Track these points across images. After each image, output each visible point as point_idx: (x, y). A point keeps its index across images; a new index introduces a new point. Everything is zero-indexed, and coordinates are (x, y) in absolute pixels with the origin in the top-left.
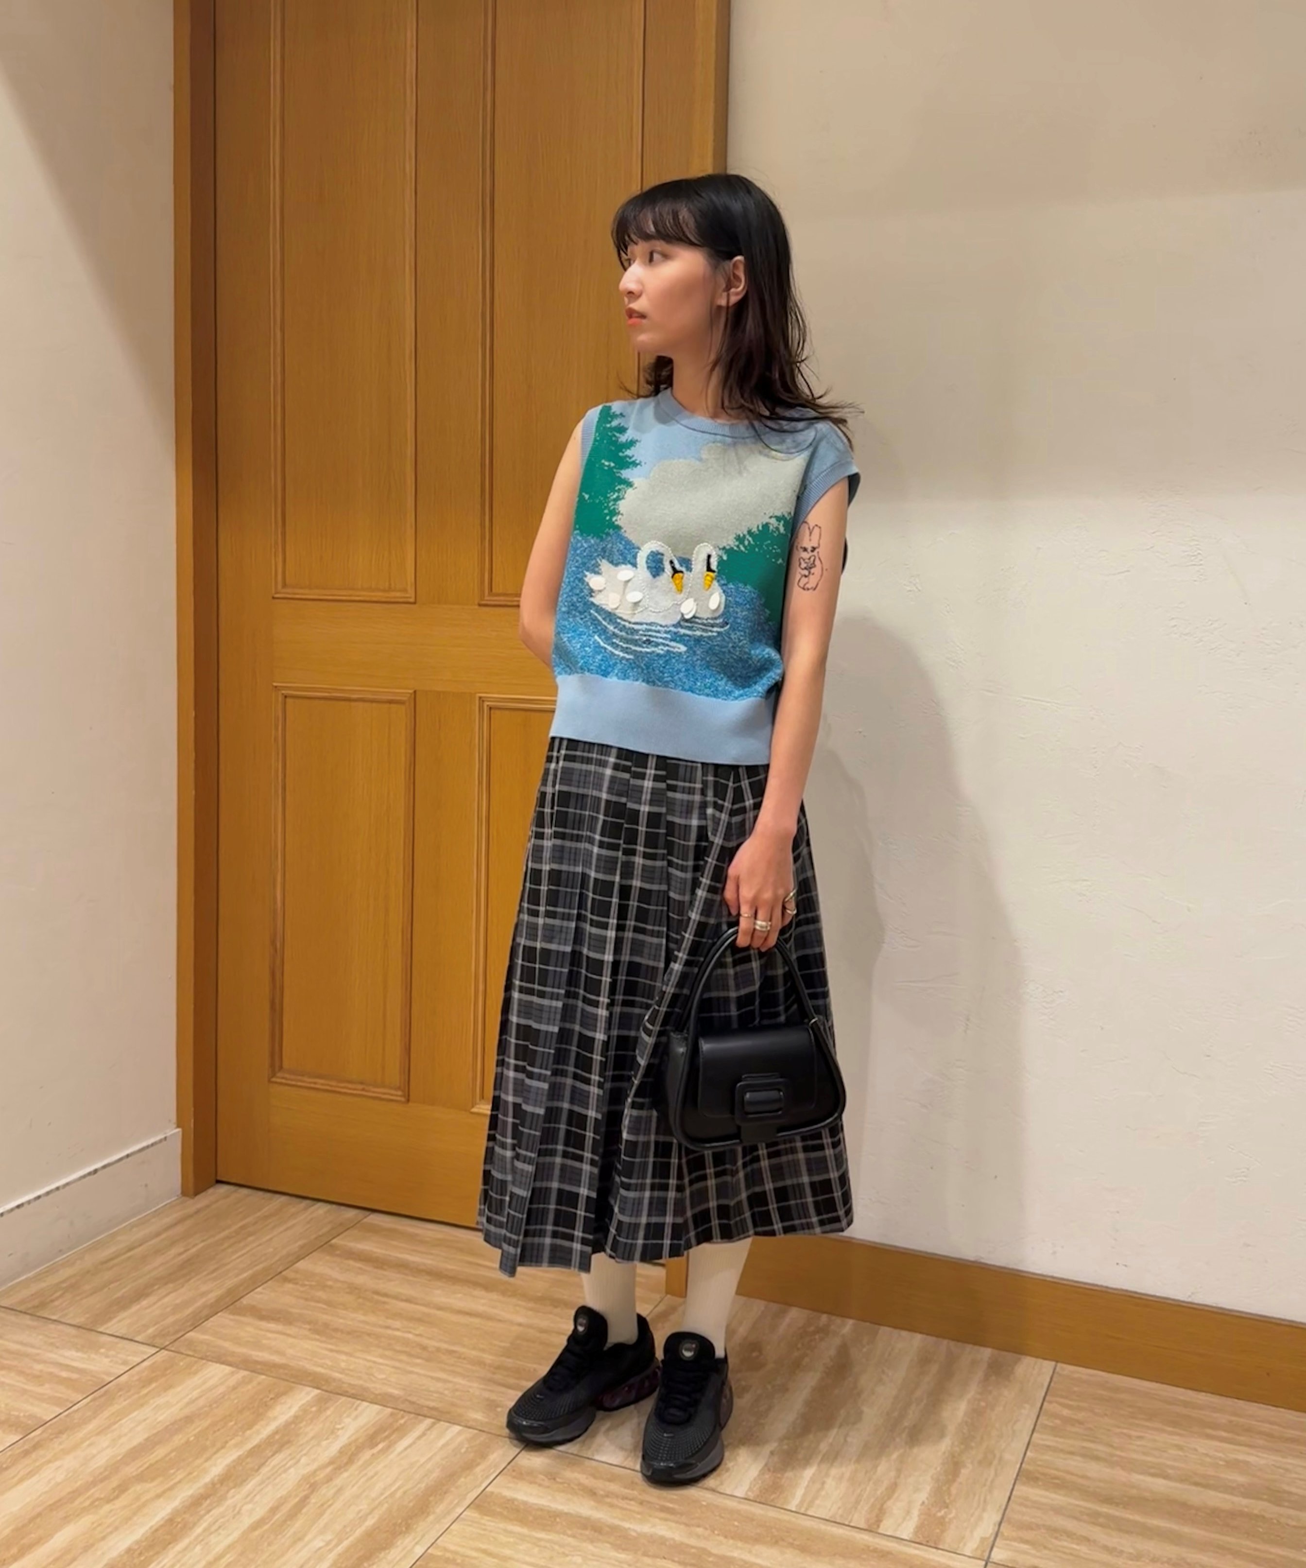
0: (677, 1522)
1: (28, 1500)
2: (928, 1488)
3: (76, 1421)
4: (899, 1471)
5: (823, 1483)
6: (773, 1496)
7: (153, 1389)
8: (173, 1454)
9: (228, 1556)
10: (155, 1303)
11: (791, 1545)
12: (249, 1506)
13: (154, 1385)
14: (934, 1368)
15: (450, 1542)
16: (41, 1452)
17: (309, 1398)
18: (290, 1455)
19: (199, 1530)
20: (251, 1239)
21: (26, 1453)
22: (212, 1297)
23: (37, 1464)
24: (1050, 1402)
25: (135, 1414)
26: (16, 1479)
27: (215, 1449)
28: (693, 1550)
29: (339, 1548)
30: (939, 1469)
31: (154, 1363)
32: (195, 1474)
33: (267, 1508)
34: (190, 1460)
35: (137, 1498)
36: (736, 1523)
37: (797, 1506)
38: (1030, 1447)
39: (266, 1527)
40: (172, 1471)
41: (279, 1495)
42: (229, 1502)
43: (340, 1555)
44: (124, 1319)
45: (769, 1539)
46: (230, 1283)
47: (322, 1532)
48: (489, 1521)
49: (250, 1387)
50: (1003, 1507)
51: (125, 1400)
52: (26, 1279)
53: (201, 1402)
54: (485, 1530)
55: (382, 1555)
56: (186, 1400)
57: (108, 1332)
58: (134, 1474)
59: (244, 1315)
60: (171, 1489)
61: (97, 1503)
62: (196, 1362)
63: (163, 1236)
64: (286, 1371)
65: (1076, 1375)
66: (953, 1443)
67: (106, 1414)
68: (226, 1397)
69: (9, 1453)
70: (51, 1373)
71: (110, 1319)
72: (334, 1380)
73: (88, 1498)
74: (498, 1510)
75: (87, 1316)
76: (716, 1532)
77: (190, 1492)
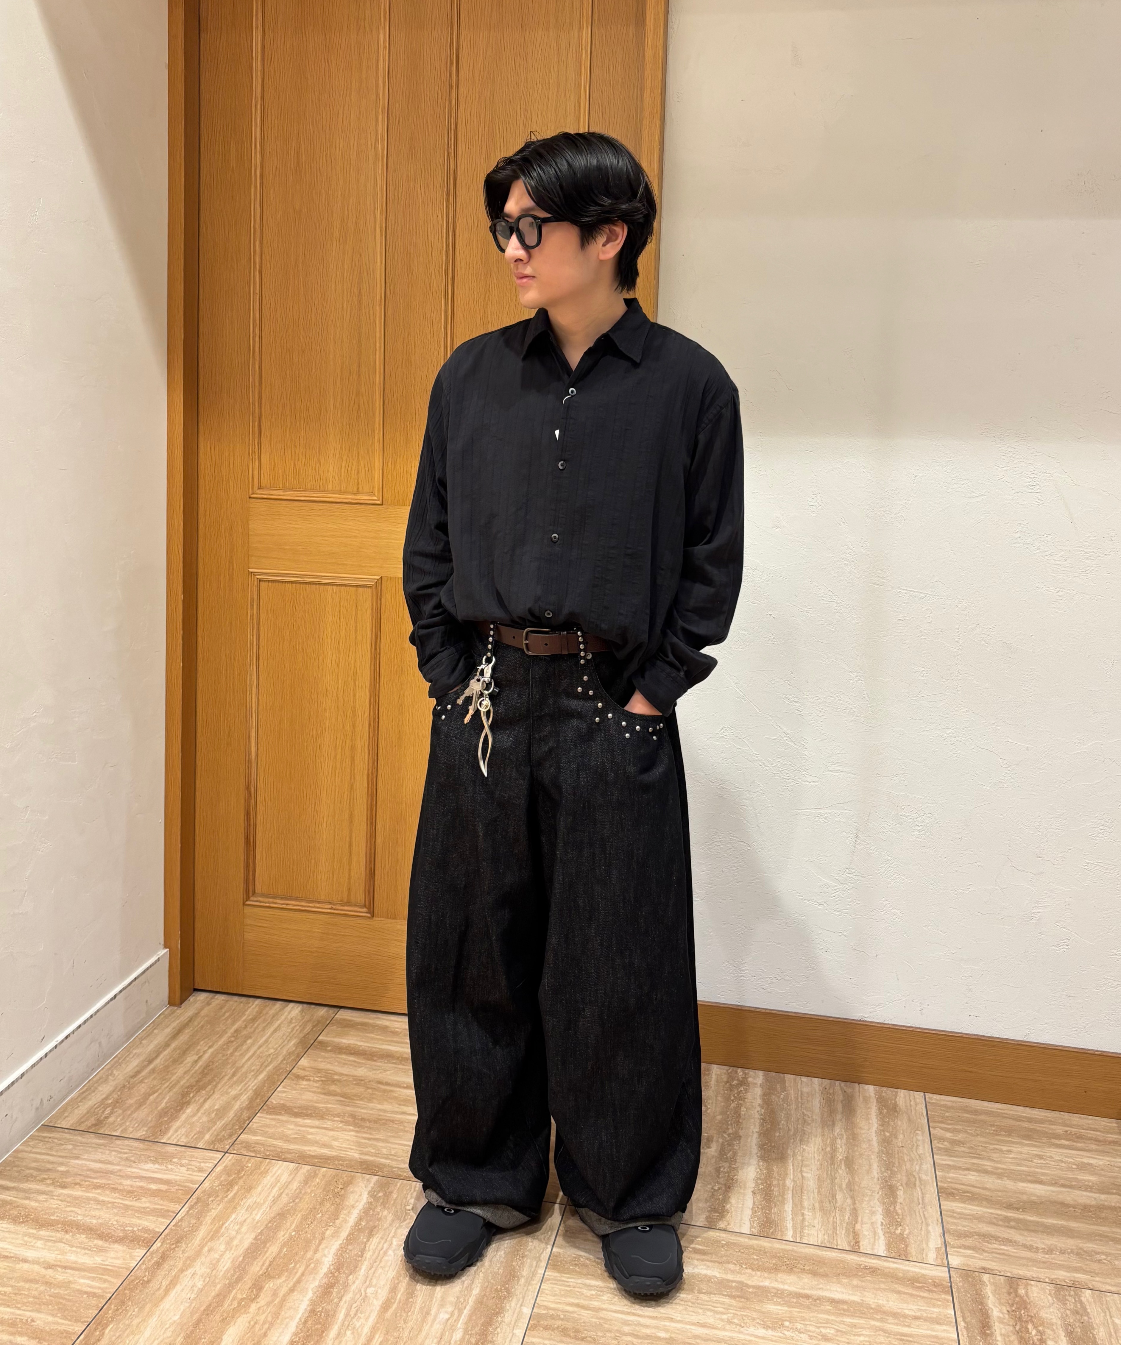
0: (711, 1261)
1: (182, 1308)
2: (879, 1209)
3: (186, 1229)
4: (852, 1198)
5: (803, 1214)
6: (771, 1231)
7: (237, 1192)
8: (285, 1249)
9: (377, 1336)
10: (198, 1110)
11: (803, 1271)
12: (370, 1291)
13: (236, 1188)
14: (840, 1107)
15: (547, 1300)
16: (172, 1263)
17: (372, 1185)
18: (382, 1238)
19: (341, 1316)
20: (249, 1041)
21: (158, 1265)
22: (244, 1098)
23: (173, 1274)
24: (934, 1128)
25: (234, 1216)
26: (162, 1290)
27: (317, 1241)
28: (734, 1284)
29: (463, 1316)
30: (880, 1193)
31: (226, 1167)
32: (312, 1265)
33: (387, 1288)
34: (302, 1253)
35: (275, 1294)
36: (755, 1257)
37: (792, 1237)
38: (936, 1167)
39: (395, 1306)
40: (292, 1265)
41: (392, 1277)
42: (353, 1288)
43: (466, 1323)
44: (179, 1128)
45: (785, 1267)
46: (253, 1084)
47: (442, 1305)
48: (569, 1278)
49: (317, 1180)
50: (940, 1221)
51: (219, 1205)
52: (72, 1098)
53: (284, 1199)
54: (569, 1286)
55: (500, 1319)
56: (270, 1198)
57: (168, 1142)
58: (261, 1273)
59: (280, 1114)
60: (299, 1281)
61: (243, 1303)
62: (261, 1163)
63: (173, 1046)
64: (340, 1162)
65: (942, 1103)
66: (881, 1170)
67: (208, 1219)
68: (303, 1192)
69: (144, 1267)
70: (141, 1187)
71: (167, 1129)
72: (384, 1165)
73: (234, 1299)
74: (571, 1267)
75: (146, 1129)
76: (744, 1266)
77: (317, 1283)
